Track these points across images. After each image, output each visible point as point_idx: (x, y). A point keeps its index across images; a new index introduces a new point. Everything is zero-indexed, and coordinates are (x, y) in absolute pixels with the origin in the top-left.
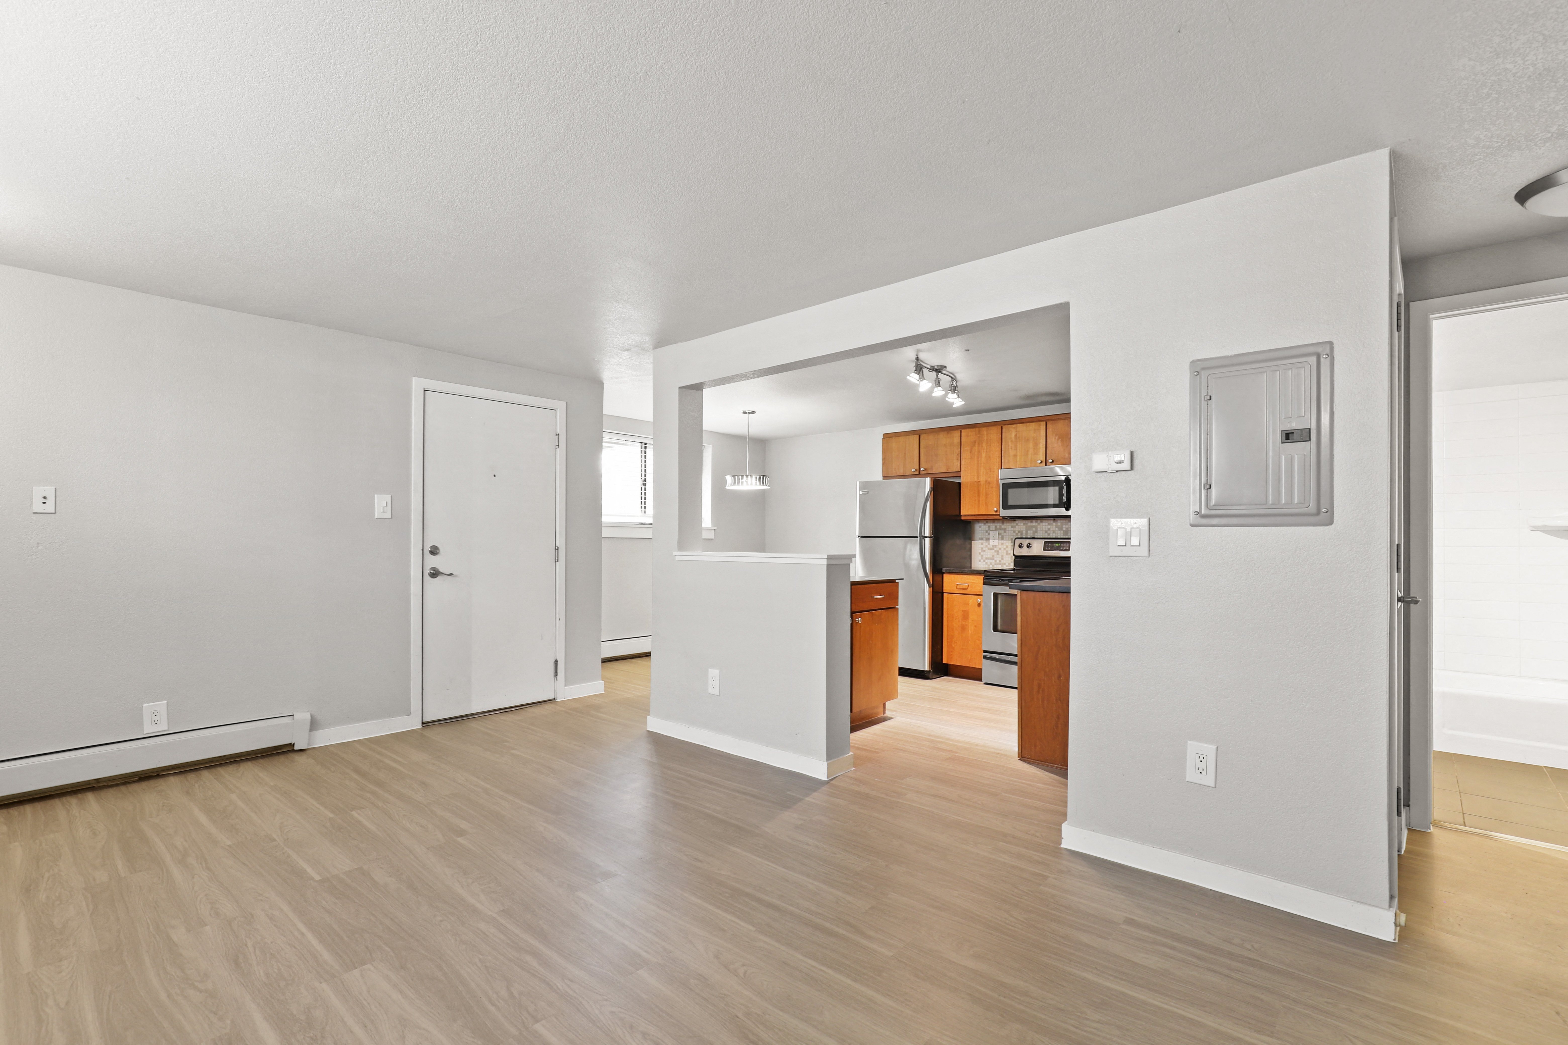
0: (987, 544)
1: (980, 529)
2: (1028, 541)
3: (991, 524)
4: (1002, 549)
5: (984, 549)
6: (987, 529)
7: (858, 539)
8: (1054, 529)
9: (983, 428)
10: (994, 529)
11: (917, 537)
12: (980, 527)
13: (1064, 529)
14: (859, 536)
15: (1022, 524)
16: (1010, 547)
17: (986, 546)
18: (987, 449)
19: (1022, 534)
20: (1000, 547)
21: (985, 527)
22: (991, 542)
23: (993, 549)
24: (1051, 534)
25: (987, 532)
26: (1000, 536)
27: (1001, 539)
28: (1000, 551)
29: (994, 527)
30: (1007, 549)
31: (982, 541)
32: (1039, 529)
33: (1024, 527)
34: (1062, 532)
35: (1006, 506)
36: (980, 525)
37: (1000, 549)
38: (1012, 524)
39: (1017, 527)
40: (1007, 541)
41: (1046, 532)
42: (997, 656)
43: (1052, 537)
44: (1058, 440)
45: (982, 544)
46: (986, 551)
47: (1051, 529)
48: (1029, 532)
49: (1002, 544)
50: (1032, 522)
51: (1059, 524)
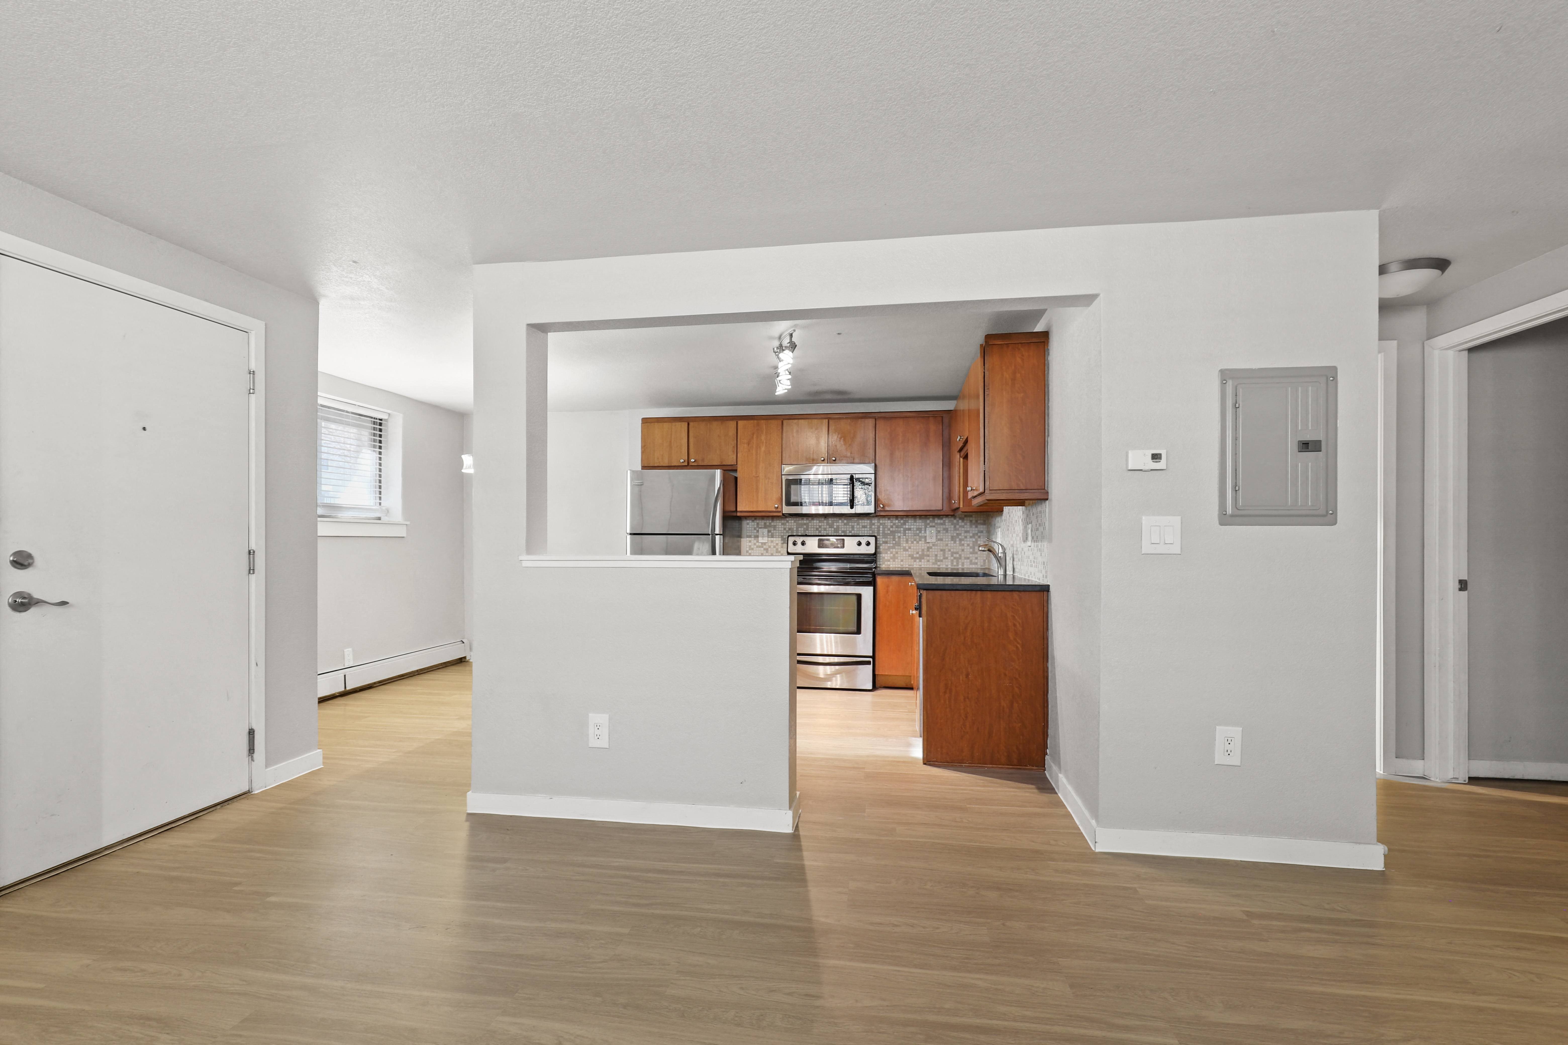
0: (755, 541)
1: (748, 526)
2: (802, 539)
3: (760, 522)
4: (772, 547)
5: (752, 547)
6: (755, 526)
7: (629, 536)
8: (825, 528)
9: (762, 421)
10: (763, 526)
11: (709, 535)
12: (748, 524)
14: (631, 534)
15: (793, 521)
16: (780, 544)
17: (755, 544)
18: (766, 443)
19: (792, 532)
20: (770, 544)
21: (753, 524)
22: (761, 540)
23: (762, 547)
24: (822, 532)
25: (755, 529)
26: (770, 534)
27: (770, 536)
28: (769, 549)
29: (763, 524)
30: (777, 547)
31: (750, 539)
32: (810, 527)
33: (795, 524)
34: (833, 529)
35: (789, 503)
36: (748, 522)
37: (770, 547)
38: (783, 522)
39: (787, 524)
40: (777, 539)
41: (817, 529)
43: (822, 534)
44: (840, 438)
45: (750, 541)
46: (755, 549)
47: (823, 527)
48: (800, 529)
49: (772, 542)
50: (803, 519)
51: (830, 522)
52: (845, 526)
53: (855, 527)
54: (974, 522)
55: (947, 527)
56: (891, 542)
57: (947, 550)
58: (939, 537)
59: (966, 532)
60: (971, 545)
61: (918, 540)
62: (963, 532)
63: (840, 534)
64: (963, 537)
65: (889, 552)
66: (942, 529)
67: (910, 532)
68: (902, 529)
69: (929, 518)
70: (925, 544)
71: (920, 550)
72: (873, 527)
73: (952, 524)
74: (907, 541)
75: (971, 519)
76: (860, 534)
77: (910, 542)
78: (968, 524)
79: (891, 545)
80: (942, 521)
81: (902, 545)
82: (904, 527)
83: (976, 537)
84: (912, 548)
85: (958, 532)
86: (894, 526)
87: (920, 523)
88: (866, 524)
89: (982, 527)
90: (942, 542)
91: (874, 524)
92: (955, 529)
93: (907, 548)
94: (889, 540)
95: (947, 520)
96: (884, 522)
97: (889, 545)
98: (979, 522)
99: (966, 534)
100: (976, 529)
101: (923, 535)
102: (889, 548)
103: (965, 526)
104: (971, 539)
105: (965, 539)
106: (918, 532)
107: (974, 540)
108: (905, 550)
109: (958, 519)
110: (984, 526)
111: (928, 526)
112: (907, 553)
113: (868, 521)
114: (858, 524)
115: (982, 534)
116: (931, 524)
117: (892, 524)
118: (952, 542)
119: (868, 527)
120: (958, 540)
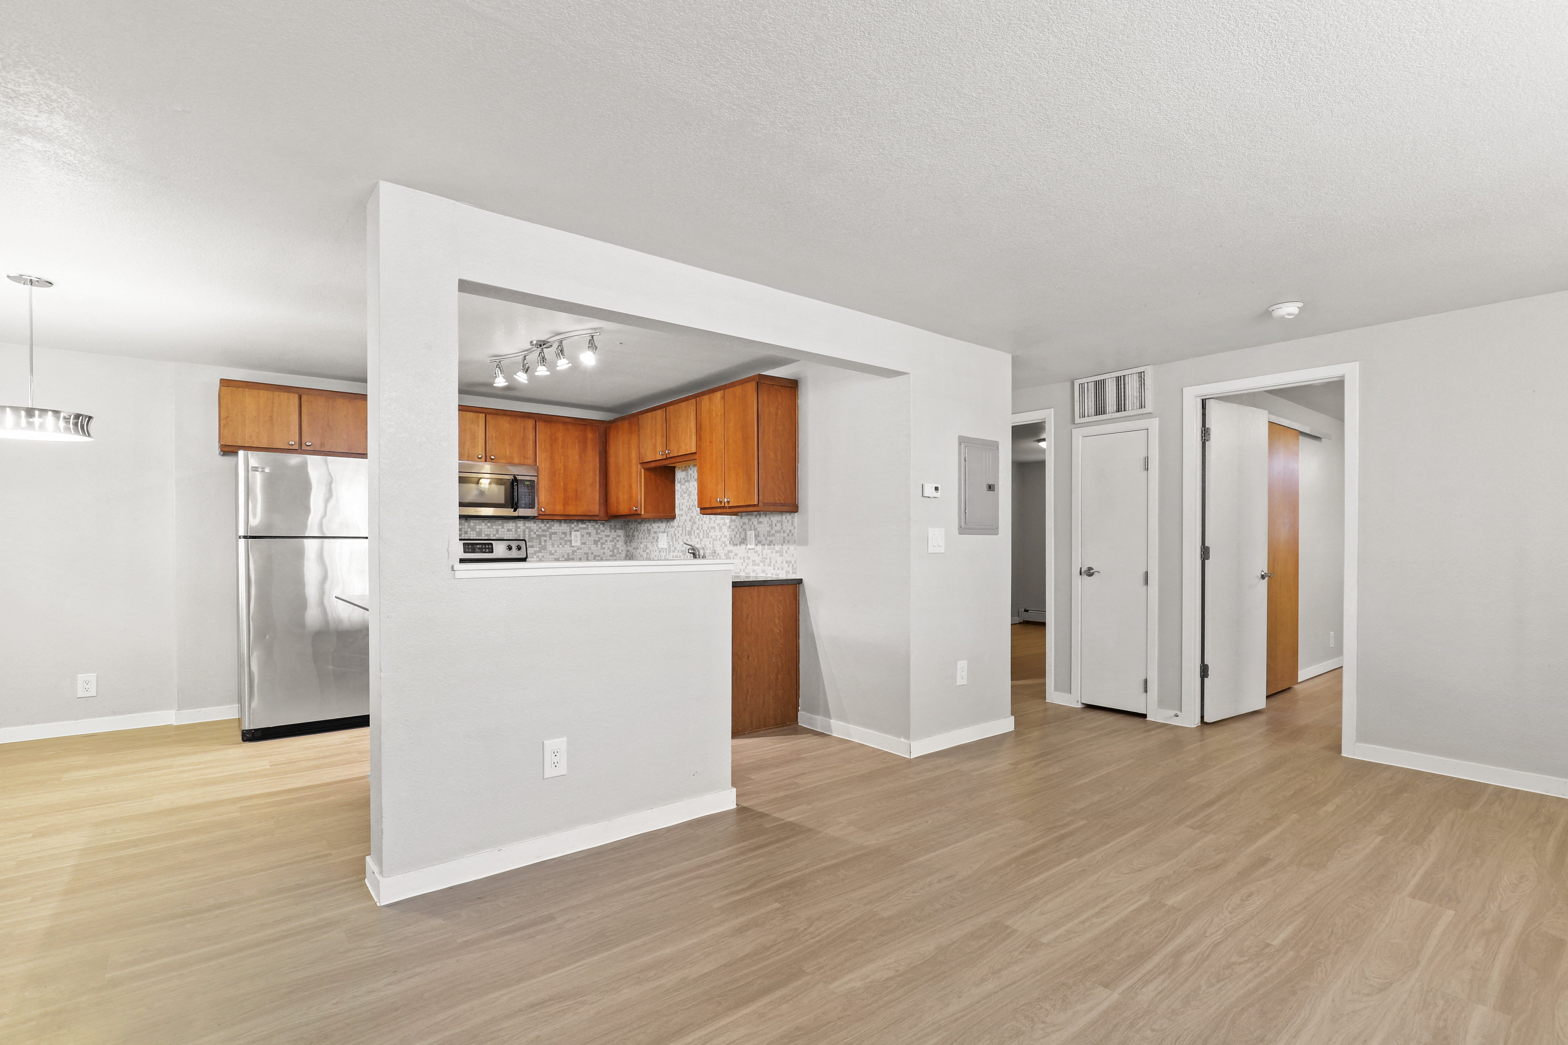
14: (245, 537)
44: (498, 435)
51: (472, 524)
52: (489, 530)
53: (500, 530)
54: (613, 527)
55: (590, 531)
56: (537, 546)
57: (590, 553)
58: (583, 541)
59: (608, 536)
60: (611, 549)
61: (563, 544)
62: (604, 536)
63: (483, 538)
64: (604, 541)
65: (535, 557)
66: (585, 533)
67: (555, 536)
68: (548, 533)
69: (573, 523)
70: (571, 548)
71: (566, 554)
72: (519, 530)
73: (594, 529)
74: (553, 545)
75: (611, 524)
76: (505, 538)
77: (556, 546)
78: (608, 529)
79: (538, 549)
80: (585, 526)
81: (547, 549)
82: (550, 530)
83: (615, 541)
84: (558, 551)
85: (599, 536)
86: (540, 530)
87: (565, 527)
88: (511, 528)
89: (621, 532)
90: (585, 546)
91: (519, 528)
92: (597, 533)
93: (553, 552)
94: (535, 544)
95: (590, 525)
96: (529, 525)
97: (535, 549)
98: (617, 527)
99: (606, 538)
100: (615, 533)
101: (568, 539)
102: (535, 553)
103: (606, 531)
104: (611, 543)
105: (606, 543)
106: (563, 536)
107: (613, 543)
108: (551, 554)
109: (599, 524)
110: (622, 531)
111: (573, 530)
112: (553, 556)
113: (514, 525)
114: (503, 528)
115: (620, 538)
116: (575, 528)
117: (538, 528)
118: (595, 546)
119: (514, 530)
120: (599, 543)
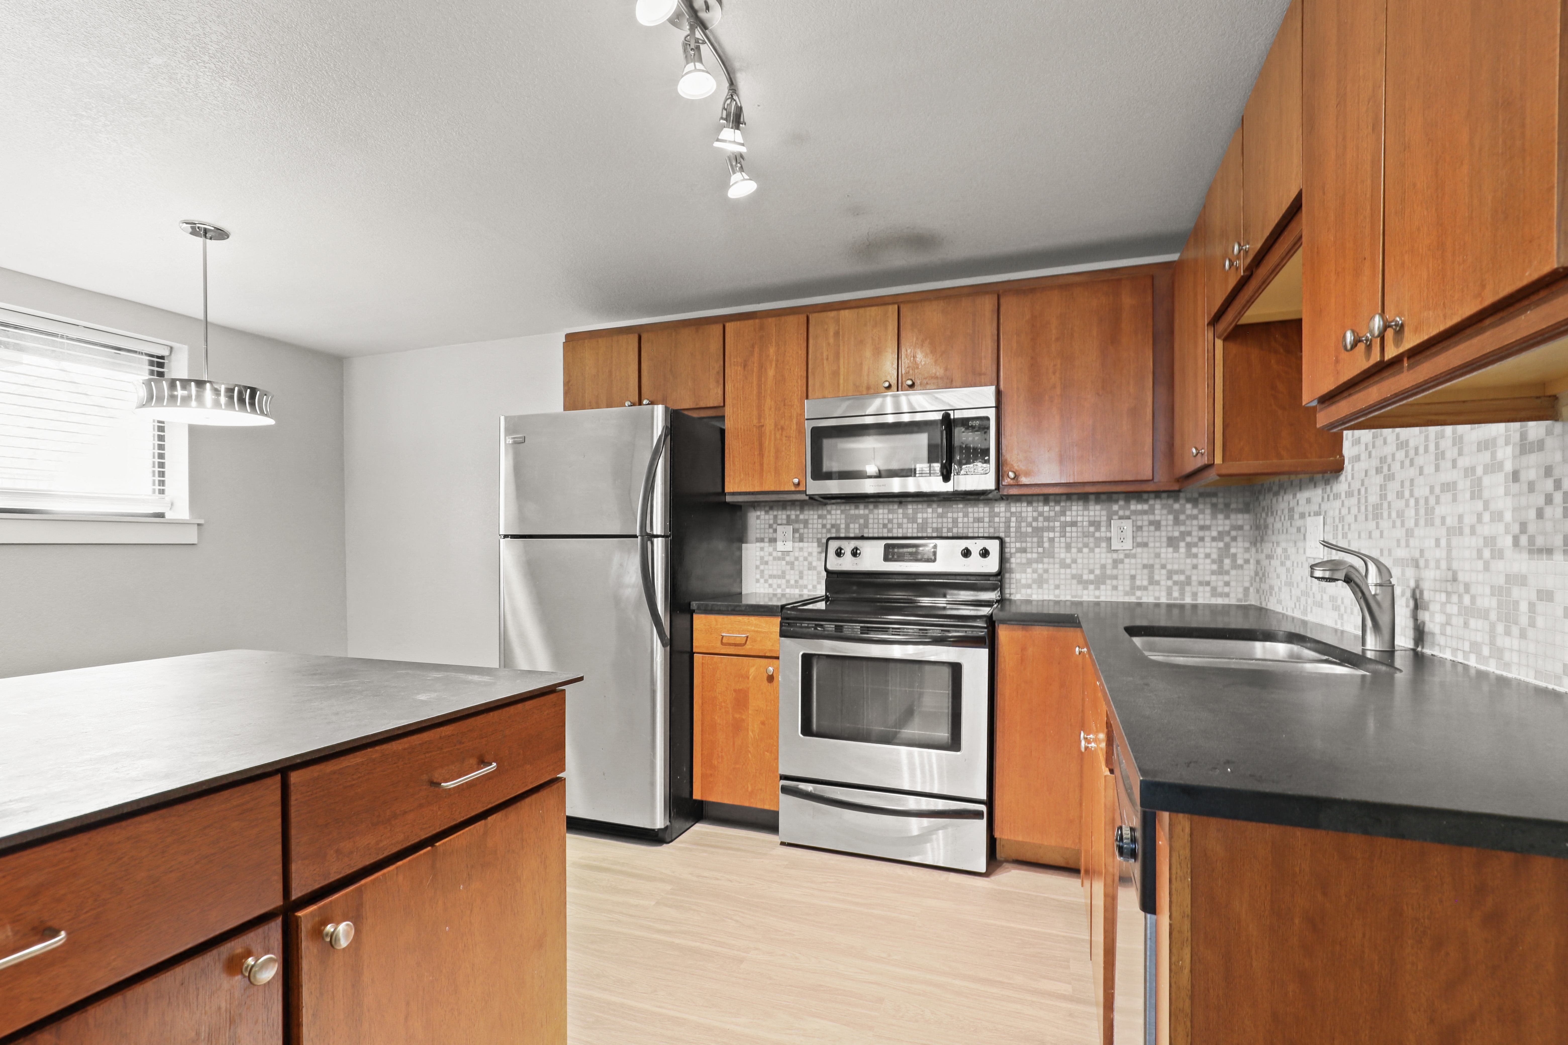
0: (771, 549)
1: (758, 521)
2: (853, 544)
3: (780, 513)
4: (801, 559)
5: (766, 559)
6: (771, 522)
7: (510, 541)
8: (900, 521)
9: (771, 321)
10: (785, 522)
11: (635, 536)
12: (758, 517)
13: (920, 521)
14: (511, 536)
15: (839, 512)
16: (815, 554)
17: (770, 554)
18: (777, 361)
19: (838, 530)
20: (797, 554)
21: (767, 517)
22: (780, 546)
23: (784, 559)
24: (895, 531)
25: (770, 526)
26: (797, 535)
27: (798, 540)
28: (796, 563)
29: (784, 517)
30: (810, 559)
31: (762, 545)
32: (871, 521)
33: (843, 516)
34: (915, 526)
35: (819, 474)
36: (758, 513)
37: (797, 559)
38: (820, 512)
39: (829, 517)
40: (810, 544)
41: (885, 526)
42: (809, 787)
43: (895, 535)
44: (923, 341)
45: (762, 549)
46: (770, 563)
47: (895, 521)
48: (852, 526)
49: (801, 549)
50: (857, 508)
51: (910, 511)
52: (940, 520)
53: (960, 520)
54: (1221, 506)
55: (1158, 518)
56: (1035, 550)
57: (1157, 566)
58: (1139, 540)
59: (1202, 528)
60: (1214, 556)
61: (1092, 545)
62: (1195, 528)
63: (929, 535)
64: (1196, 540)
65: (1029, 570)
66: (1146, 523)
67: (1074, 529)
68: (1057, 524)
69: (1116, 501)
70: (1109, 555)
71: (1098, 566)
72: (997, 519)
73: (1169, 513)
74: (1068, 547)
75: (1214, 500)
76: (970, 535)
77: (1074, 550)
78: (1208, 511)
79: (1035, 556)
80: (1146, 507)
81: (1056, 555)
82: (1063, 519)
83: (1227, 539)
84: (1079, 561)
85: (1182, 528)
86: (1041, 519)
87: (1096, 511)
88: (981, 515)
89: (1240, 519)
90: (1145, 549)
91: (998, 515)
92: (1177, 522)
93: (1068, 561)
94: (1029, 545)
95: (1158, 505)
96: (1019, 509)
97: (1029, 556)
98: (1233, 506)
99: (1201, 534)
100: (1227, 522)
101: (1103, 535)
102: (1029, 562)
103: (1201, 516)
104: (1214, 544)
105: (1201, 544)
106: (1092, 529)
107: (1221, 545)
108: (1064, 565)
109: (1182, 501)
110: (1246, 516)
111: (1116, 517)
112: (1068, 571)
113: (987, 509)
114: (966, 515)
115: (1240, 532)
116: (1121, 513)
117: (1035, 514)
118: (1170, 550)
119: (987, 520)
120: (1182, 544)
